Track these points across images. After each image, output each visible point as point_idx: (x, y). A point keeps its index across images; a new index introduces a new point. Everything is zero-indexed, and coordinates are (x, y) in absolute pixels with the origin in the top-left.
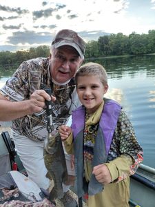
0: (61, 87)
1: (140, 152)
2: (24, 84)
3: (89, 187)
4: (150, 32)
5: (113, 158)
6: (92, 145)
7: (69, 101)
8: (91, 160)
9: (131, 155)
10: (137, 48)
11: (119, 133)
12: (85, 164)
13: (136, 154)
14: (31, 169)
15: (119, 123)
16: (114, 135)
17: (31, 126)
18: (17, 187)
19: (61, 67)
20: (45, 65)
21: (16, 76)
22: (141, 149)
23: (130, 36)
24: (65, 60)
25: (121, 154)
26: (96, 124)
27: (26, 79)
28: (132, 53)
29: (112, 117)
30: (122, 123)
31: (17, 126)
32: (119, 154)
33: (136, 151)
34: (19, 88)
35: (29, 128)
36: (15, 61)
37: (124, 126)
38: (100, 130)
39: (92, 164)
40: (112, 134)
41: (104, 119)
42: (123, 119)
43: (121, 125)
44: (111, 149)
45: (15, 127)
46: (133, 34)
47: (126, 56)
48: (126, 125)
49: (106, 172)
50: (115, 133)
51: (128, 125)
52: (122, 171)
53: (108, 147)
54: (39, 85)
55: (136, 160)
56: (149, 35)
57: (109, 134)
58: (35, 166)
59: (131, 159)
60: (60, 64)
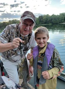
0: (25, 37)
1: (63, 66)
2: (8, 35)
3: (40, 81)
4: (60, 14)
5: (51, 69)
6: (42, 62)
7: (28, 44)
8: (41, 69)
9: (59, 67)
10: (55, 21)
11: (54, 57)
12: (38, 71)
13: (61, 67)
14: (11, 75)
15: (54, 53)
16: (51, 58)
17: (11, 55)
18: (5, 84)
19: (25, 28)
20: (17, 27)
21: (4, 32)
22: (63, 65)
23: (52, 16)
24: (27, 25)
25: (54, 67)
26: (44, 53)
27: (9, 33)
28: (53, 23)
29: (51, 50)
30: (55, 53)
31: (4, 55)
32: (53, 67)
33: (61, 66)
34: (5, 38)
35: (10, 56)
36: (2, 26)
37: (56, 54)
38: (45, 56)
39: (41, 71)
40: (51, 57)
41: (47, 51)
42: (56, 51)
43: (54, 54)
44: (50, 64)
45: (3, 56)
46: (53, 15)
47: (50, 24)
48: (57, 54)
49: (48, 74)
50: (52, 57)
51: (58, 54)
52: (55, 74)
53: (49, 64)
54: (14, 36)
55: (61, 70)
56: (60, 15)
57: (49, 58)
58: (13, 74)
59: (58, 69)
60: (25, 27)
